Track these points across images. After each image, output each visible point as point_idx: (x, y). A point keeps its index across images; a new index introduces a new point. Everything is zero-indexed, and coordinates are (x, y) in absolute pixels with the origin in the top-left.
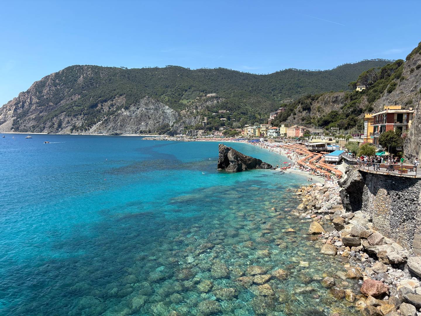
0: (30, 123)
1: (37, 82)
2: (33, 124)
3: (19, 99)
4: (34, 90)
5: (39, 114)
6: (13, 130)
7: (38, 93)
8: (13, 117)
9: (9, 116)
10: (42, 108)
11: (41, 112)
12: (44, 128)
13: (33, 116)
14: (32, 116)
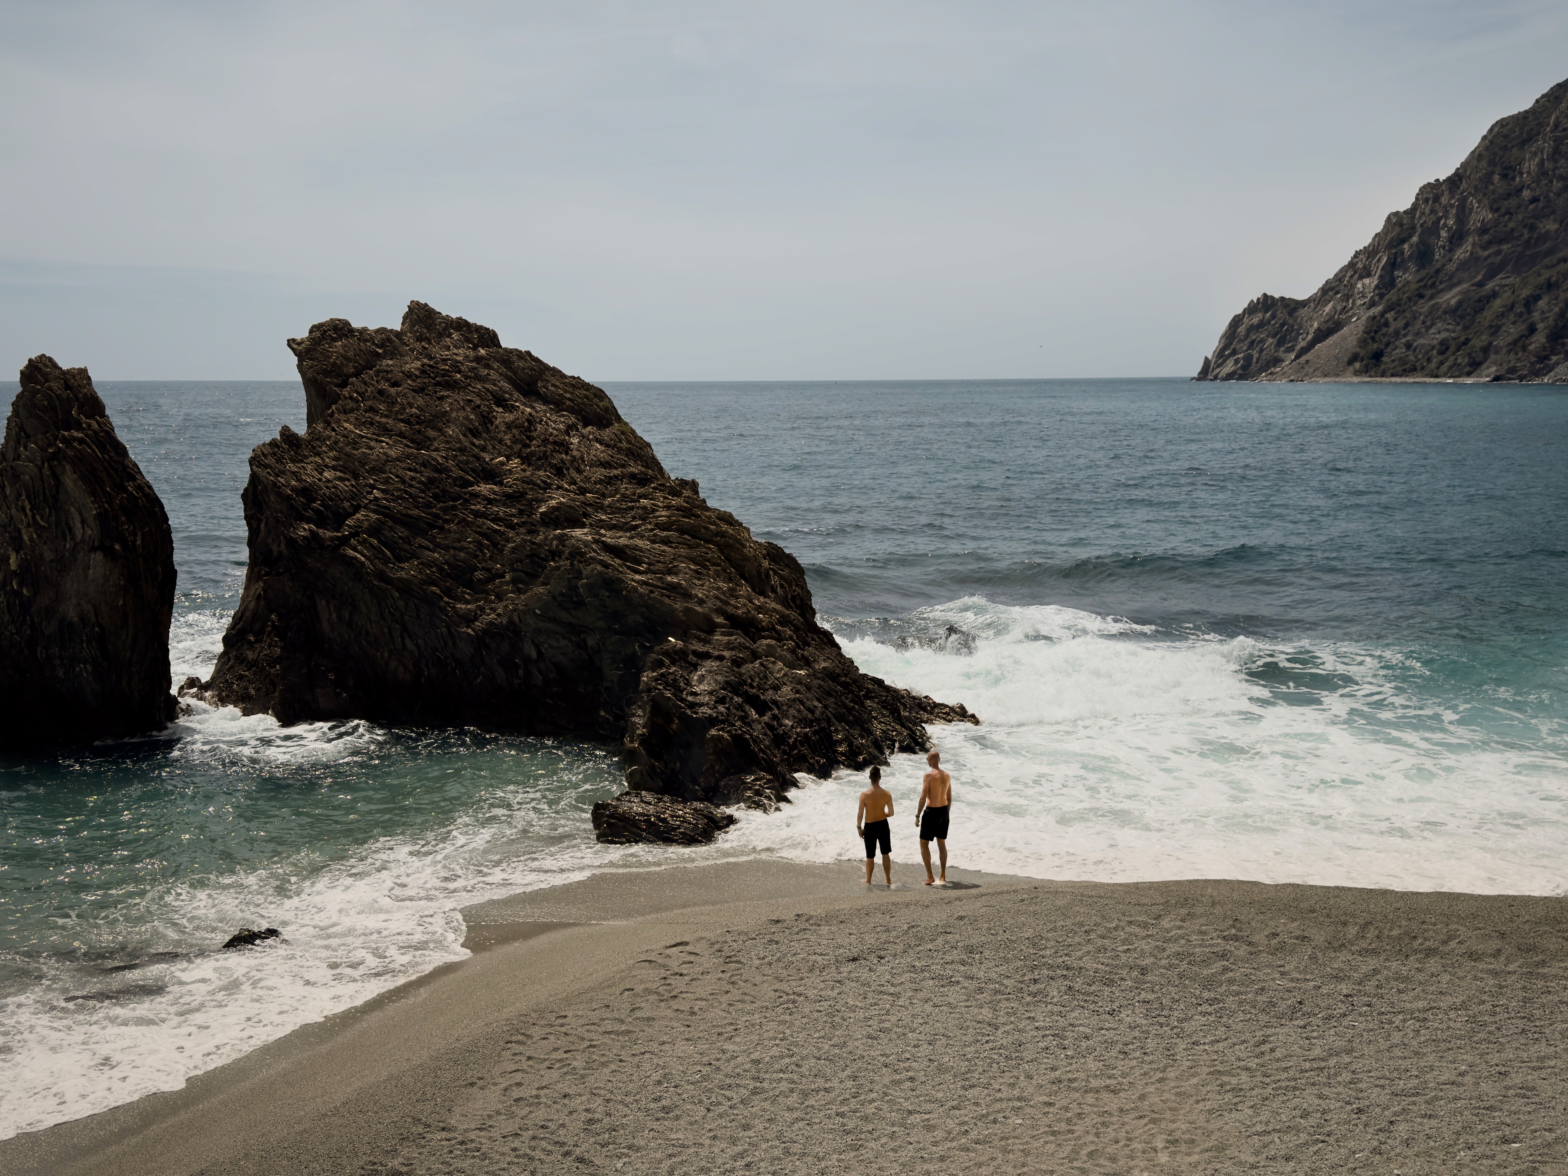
0: (1433, 330)
1: (1502, 124)
2: (1444, 335)
3: (1413, 217)
4: (1484, 164)
5: (1480, 284)
6: (1357, 365)
7: (1496, 178)
8: (1372, 304)
9: (1359, 302)
10: (1498, 252)
11: (1491, 274)
12: (1486, 350)
13: (1450, 297)
14: (1448, 296)
